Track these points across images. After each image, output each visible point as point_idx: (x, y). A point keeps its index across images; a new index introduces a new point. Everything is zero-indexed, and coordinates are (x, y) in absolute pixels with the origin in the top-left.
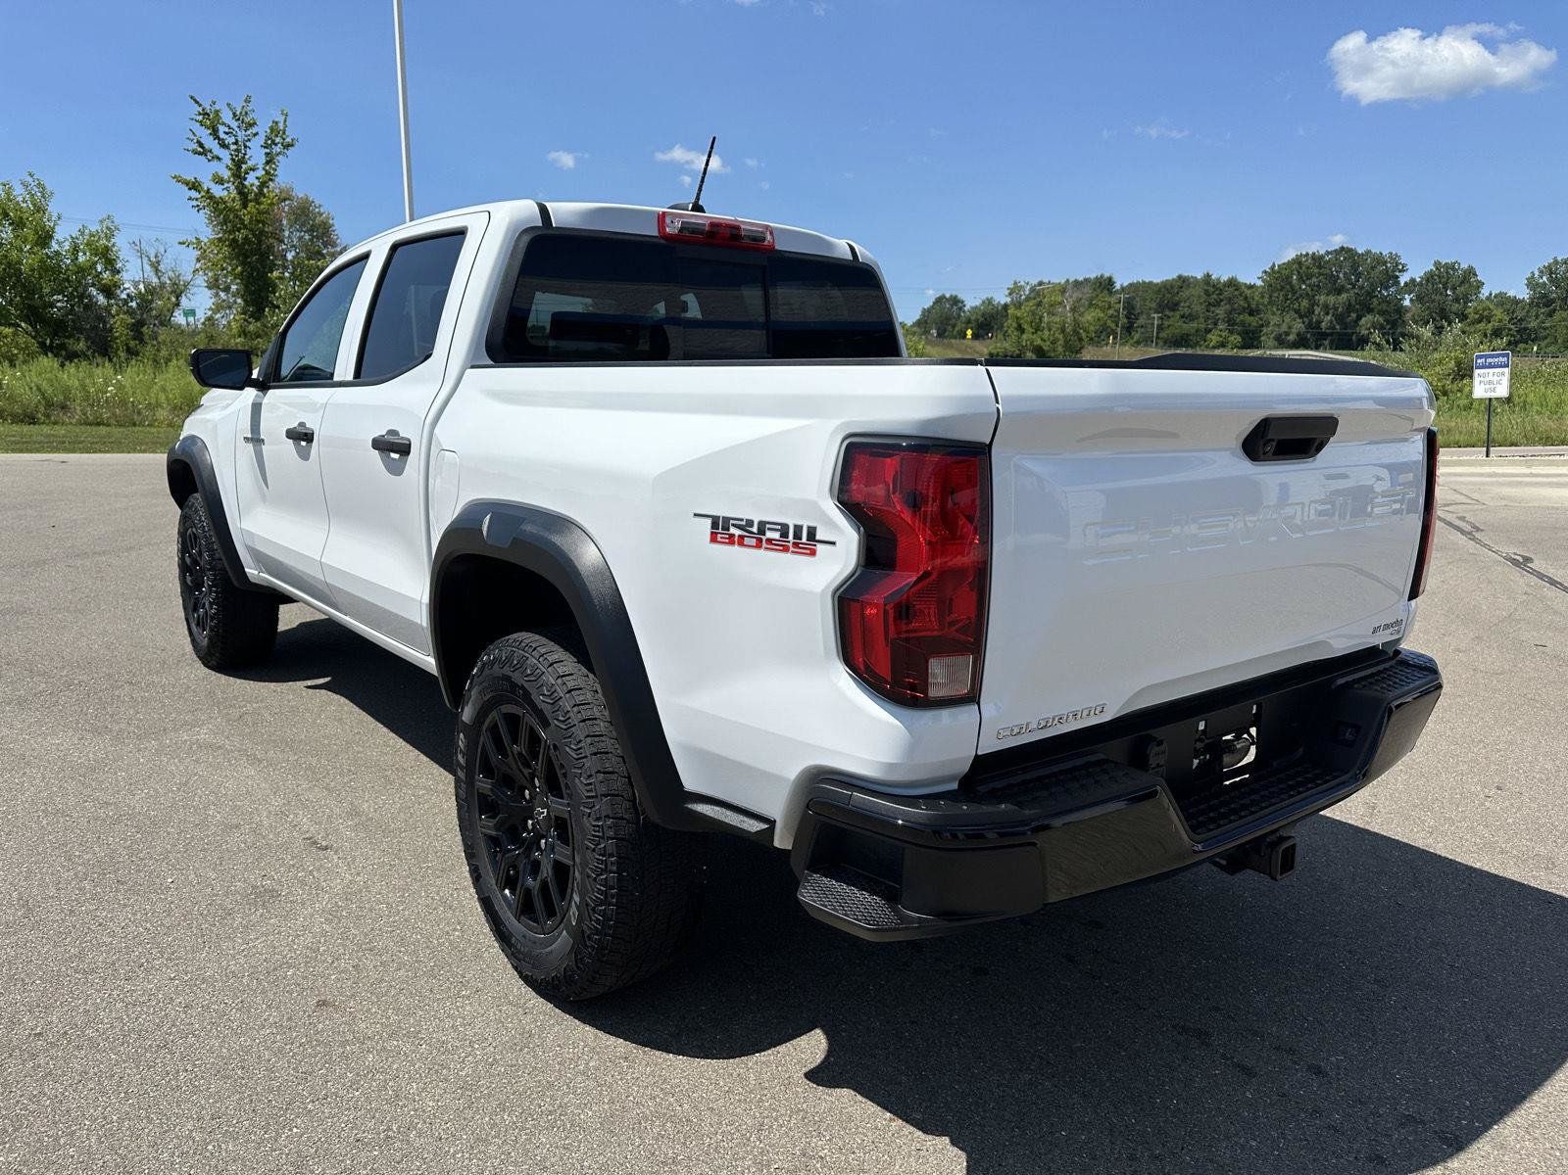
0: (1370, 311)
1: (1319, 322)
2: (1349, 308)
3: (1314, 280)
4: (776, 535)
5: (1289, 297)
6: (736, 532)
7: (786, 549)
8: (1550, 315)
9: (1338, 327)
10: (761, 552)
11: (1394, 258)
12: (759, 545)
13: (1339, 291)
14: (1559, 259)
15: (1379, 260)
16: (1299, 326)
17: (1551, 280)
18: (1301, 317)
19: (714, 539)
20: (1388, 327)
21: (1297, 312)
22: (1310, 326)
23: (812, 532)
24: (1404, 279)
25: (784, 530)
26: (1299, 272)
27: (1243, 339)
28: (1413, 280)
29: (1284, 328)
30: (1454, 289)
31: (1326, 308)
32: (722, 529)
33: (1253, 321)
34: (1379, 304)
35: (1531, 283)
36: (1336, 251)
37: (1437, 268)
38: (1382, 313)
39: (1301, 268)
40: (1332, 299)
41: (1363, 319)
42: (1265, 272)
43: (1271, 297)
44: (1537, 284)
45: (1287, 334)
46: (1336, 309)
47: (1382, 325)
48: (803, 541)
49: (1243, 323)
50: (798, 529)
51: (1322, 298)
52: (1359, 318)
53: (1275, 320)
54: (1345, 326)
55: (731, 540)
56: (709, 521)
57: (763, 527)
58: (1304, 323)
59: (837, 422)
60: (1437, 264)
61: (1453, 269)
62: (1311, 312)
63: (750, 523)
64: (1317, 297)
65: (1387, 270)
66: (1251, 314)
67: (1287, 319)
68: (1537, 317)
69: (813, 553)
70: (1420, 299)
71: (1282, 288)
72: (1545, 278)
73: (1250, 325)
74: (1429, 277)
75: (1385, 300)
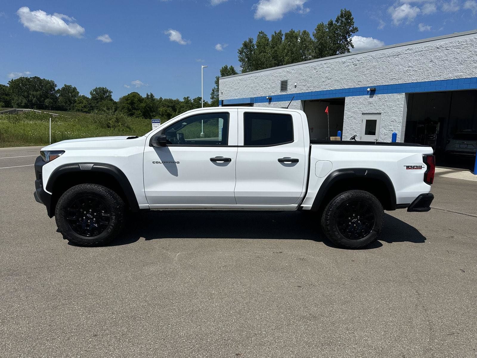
0: (48, 98)
1: (32, 100)
2: (41, 96)
3: (28, 86)
4: (416, 167)
5: (20, 91)
6: (410, 167)
7: (417, 169)
8: (97, 103)
9: (38, 102)
10: (414, 170)
11: (53, 82)
12: (413, 169)
13: (37, 91)
14: (97, 87)
15: (48, 82)
16: (25, 101)
17: (97, 93)
18: (25, 98)
19: (407, 169)
20: (54, 103)
21: (23, 96)
22: (28, 101)
23: (421, 166)
24: (56, 89)
25: (417, 166)
26: (22, 83)
27: (5, 104)
28: (59, 89)
29: (20, 101)
30: (71, 93)
31: (33, 95)
32: (408, 167)
33: (8, 98)
34: (50, 96)
35: (91, 93)
36: (33, 77)
37: (66, 87)
38: (52, 99)
39: (23, 82)
40: (35, 93)
41: (46, 100)
42: (10, 82)
43: (13, 90)
44: (93, 94)
45: (21, 103)
46: (37, 97)
47: (52, 102)
48: (420, 168)
49: (4, 98)
50: (419, 166)
51: (32, 93)
52: (45, 99)
53: (16, 98)
54: (40, 102)
55: (409, 169)
56: (406, 167)
57: (414, 166)
58: (26, 100)
59: (422, 153)
60: (65, 85)
61: (70, 87)
62: (28, 97)
63: (412, 166)
64: (30, 92)
65: (51, 85)
66: (6, 95)
67: (20, 98)
68: (94, 103)
69: (421, 169)
70: (61, 95)
71: (17, 88)
72: (95, 92)
73: (6, 99)
74: (63, 89)
75: (52, 95)
